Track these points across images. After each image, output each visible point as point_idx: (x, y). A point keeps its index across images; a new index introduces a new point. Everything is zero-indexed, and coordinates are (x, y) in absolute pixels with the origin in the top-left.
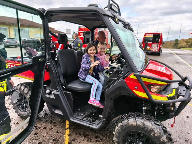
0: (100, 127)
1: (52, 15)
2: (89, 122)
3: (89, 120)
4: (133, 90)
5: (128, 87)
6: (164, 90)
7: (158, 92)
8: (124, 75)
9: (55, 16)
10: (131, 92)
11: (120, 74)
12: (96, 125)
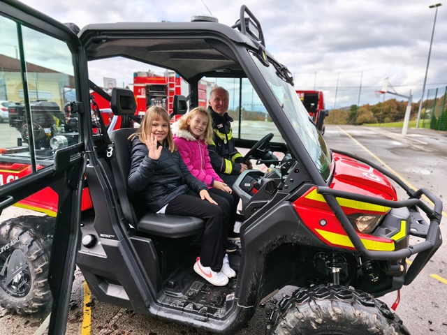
0: (231, 325)
1: (98, 42)
2: (199, 314)
3: (199, 310)
4: (316, 230)
5: (302, 221)
8: (291, 192)
9: (104, 45)
10: (310, 233)
11: (281, 189)
12: (220, 321)
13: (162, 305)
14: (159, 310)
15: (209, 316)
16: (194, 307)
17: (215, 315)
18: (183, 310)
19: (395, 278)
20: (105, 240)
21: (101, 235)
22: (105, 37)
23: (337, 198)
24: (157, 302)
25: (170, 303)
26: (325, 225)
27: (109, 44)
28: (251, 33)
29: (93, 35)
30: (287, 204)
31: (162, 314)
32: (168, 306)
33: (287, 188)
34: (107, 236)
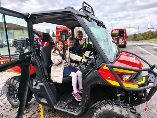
0: (80, 113)
1: (35, 18)
2: (70, 109)
4: (107, 80)
5: (102, 77)
6: (135, 78)
7: (130, 80)
8: (98, 67)
9: (37, 19)
10: (105, 81)
11: (95, 65)
12: (77, 112)
13: (58, 106)
14: (57, 107)
15: (73, 110)
16: (69, 107)
17: (75, 110)
18: (65, 108)
19: (142, 99)
20: (40, 83)
21: (39, 82)
22: (37, 16)
23: (113, 68)
24: (56, 105)
25: (61, 105)
26: (110, 78)
27: (39, 18)
29: (34, 16)
30: (96, 71)
31: (58, 109)
32: (60, 106)
33: (97, 65)
34: (40, 82)
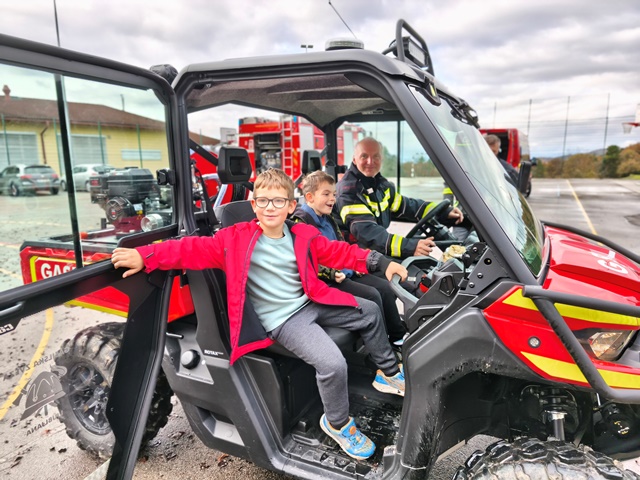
1: (201, 87)
2: (344, 473)
3: (343, 466)
4: (523, 353)
5: (499, 339)
9: (209, 90)
10: (515, 359)
11: (463, 289)
13: (290, 456)
14: (287, 463)
15: (358, 477)
17: (367, 476)
18: (320, 466)
20: (212, 359)
21: (206, 352)
22: (209, 80)
23: (556, 304)
24: (282, 451)
25: (301, 453)
26: (537, 347)
27: (215, 88)
28: (412, 58)
29: (198, 78)
30: (474, 312)
31: (290, 470)
32: (299, 459)
33: (473, 287)
34: (213, 353)
